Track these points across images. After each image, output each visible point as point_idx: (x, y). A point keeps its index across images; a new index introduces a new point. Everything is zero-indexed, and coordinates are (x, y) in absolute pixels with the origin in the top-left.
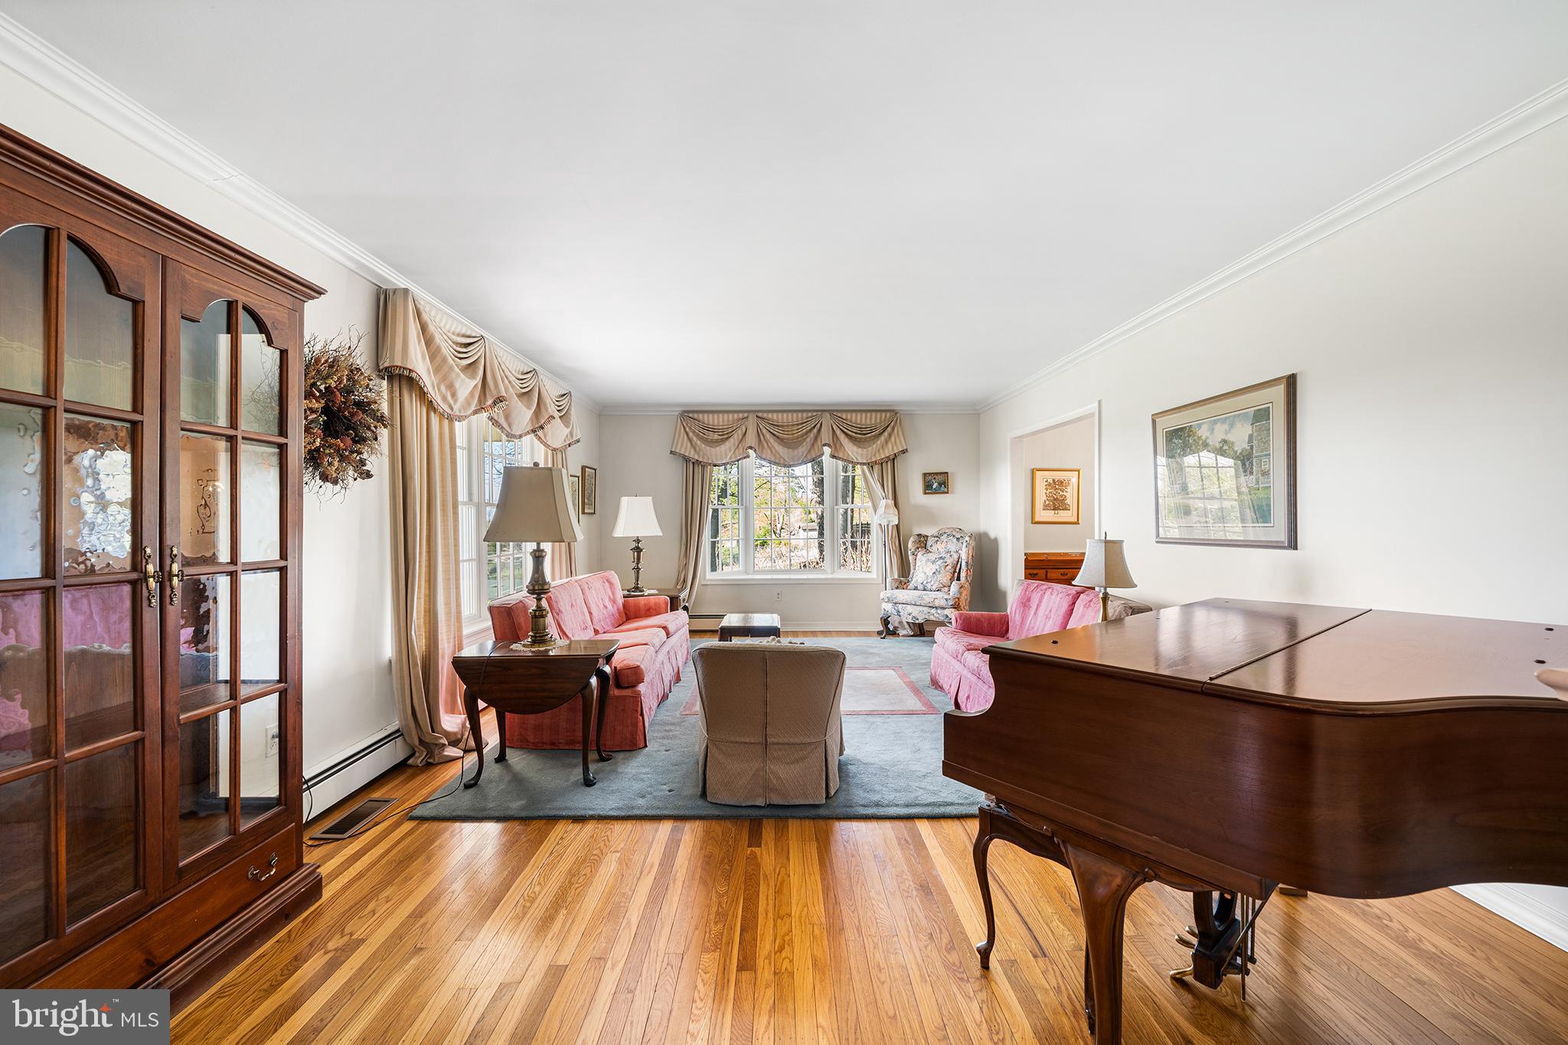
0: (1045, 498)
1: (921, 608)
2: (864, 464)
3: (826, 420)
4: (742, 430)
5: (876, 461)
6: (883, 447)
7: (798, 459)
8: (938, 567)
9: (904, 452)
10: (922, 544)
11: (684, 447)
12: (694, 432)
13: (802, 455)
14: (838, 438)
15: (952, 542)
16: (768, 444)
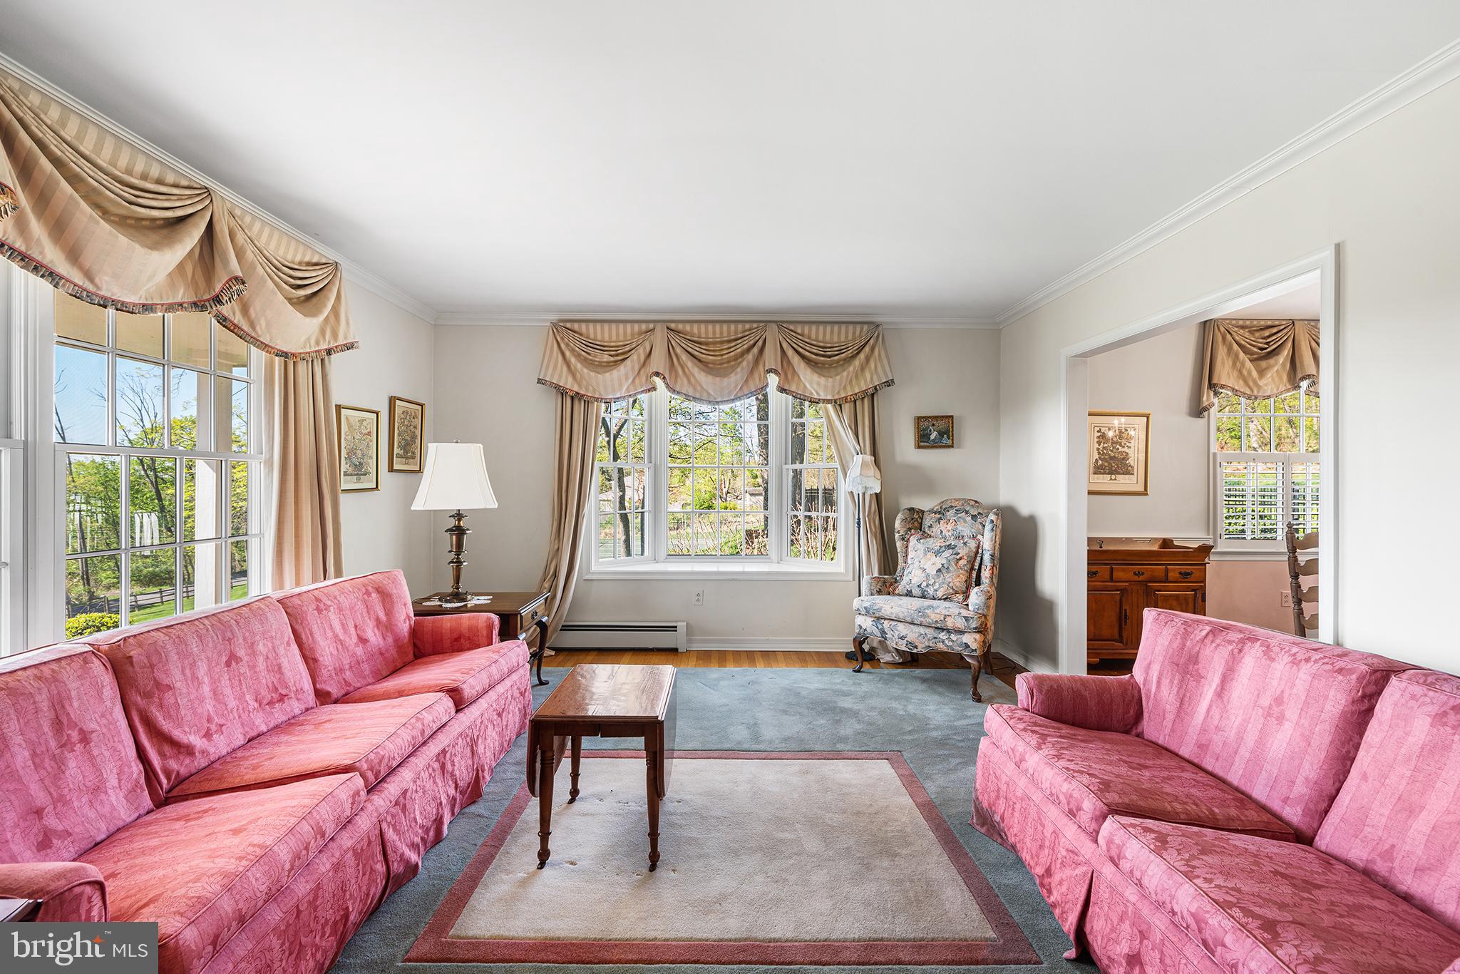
0: (1097, 456)
1: (922, 630)
2: (828, 401)
3: (773, 336)
4: (645, 349)
5: (846, 398)
6: (857, 376)
7: (730, 393)
8: (944, 561)
9: (889, 383)
10: (916, 524)
11: (558, 372)
12: (573, 351)
13: (736, 387)
14: (789, 362)
15: (965, 521)
16: (684, 371)
